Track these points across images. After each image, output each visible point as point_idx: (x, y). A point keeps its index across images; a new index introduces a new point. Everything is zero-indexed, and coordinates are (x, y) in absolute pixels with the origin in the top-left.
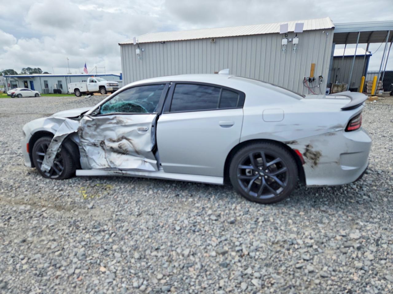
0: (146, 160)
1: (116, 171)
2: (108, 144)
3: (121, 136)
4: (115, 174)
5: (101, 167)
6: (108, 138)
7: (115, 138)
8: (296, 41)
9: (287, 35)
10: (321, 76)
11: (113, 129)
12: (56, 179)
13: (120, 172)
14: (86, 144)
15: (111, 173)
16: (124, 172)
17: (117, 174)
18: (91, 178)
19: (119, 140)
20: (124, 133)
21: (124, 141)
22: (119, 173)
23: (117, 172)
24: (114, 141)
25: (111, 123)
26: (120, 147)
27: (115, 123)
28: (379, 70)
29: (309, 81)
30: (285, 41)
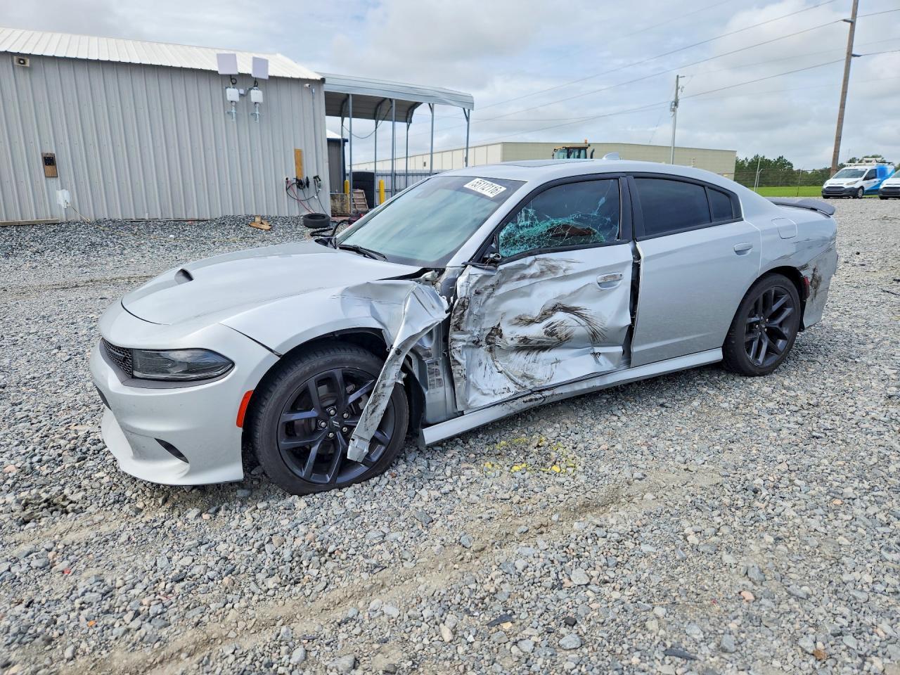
0: (597, 350)
1: (528, 398)
2: (512, 333)
3: (550, 306)
4: (525, 406)
5: (498, 398)
6: (511, 317)
7: (536, 313)
8: (256, 95)
9: (234, 79)
10: (317, 177)
11: (527, 290)
12: (359, 480)
13: (538, 396)
14: (461, 344)
15: (519, 405)
16: (546, 393)
17: (529, 404)
18: (465, 436)
19: (545, 315)
20: (561, 297)
21: (559, 316)
22: (536, 399)
23: (531, 400)
24: (531, 322)
25: (523, 277)
26: (551, 333)
27: (532, 277)
28: (391, 169)
29: (298, 187)
30: (233, 93)
